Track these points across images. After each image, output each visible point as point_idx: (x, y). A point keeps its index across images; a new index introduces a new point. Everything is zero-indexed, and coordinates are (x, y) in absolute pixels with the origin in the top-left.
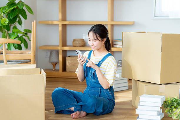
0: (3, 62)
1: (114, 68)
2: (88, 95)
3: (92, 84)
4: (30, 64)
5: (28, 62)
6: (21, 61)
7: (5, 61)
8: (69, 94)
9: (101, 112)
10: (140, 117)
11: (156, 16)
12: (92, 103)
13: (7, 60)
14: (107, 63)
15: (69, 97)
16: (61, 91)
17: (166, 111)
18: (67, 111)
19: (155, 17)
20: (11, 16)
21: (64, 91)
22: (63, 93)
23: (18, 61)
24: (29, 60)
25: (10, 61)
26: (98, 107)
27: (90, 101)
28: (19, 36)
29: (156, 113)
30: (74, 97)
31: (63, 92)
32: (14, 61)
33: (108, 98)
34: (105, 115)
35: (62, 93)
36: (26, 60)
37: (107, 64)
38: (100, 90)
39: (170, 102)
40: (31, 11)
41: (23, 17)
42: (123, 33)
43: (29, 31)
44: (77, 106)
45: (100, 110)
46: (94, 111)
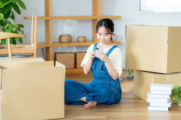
0: (8, 56)
1: (121, 59)
2: (101, 86)
3: (100, 75)
4: (33, 57)
5: (30, 55)
6: (24, 55)
7: (10, 55)
8: (78, 85)
9: (113, 101)
10: (150, 105)
11: (141, 10)
13: (12, 54)
15: (78, 88)
17: (174, 99)
18: (77, 101)
19: (141, 12)
20: (5, 11)
21: (73, 83)
22: (72, 84)
23: (22, 55)
24: (32, 54)
25: (15, 55)
26: (111, 97)
27: (103, 91)
28: (14, 31)
29: (166, 101)
30: (83, 88)
33: (117, 88)
34: (115, 105)
35: (72, 85)
36: (29, 54)
38: (108, 81)
39: (177, 90)
40: (24, 6)
41: (17, 12)
42: (126, 26)
43: (22, 26)
44: (89, 97)
45: (112, 100)
46: (107, 100)
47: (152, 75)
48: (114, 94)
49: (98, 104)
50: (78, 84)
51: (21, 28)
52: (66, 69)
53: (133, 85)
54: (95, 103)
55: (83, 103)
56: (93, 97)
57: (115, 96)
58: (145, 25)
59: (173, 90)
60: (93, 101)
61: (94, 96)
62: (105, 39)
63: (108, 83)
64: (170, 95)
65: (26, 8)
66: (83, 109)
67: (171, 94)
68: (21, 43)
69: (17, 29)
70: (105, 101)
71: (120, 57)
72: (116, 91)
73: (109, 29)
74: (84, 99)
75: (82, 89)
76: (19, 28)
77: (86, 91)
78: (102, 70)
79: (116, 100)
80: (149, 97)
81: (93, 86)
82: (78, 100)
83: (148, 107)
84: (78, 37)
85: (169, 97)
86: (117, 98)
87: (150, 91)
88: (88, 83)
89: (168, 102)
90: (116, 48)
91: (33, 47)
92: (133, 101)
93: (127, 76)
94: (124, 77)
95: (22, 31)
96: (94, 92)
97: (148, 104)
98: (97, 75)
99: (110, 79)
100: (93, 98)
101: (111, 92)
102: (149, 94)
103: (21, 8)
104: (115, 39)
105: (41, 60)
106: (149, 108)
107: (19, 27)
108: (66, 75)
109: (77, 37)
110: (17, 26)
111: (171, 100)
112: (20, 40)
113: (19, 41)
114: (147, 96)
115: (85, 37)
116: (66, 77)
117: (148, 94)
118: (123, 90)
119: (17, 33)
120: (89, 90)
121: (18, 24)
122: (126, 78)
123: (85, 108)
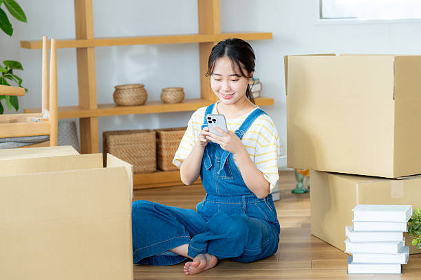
1: (275, 144)
3: (223, 187)
4: (49, 145)
5: (41, 141)
6: (26, 139)
8: (167, 214)
9: (257, 253)
10: (354, 261)
11: (324, 16)
12: (238, 234)
14: (255, 132)
15: (168, 222)
16: (146, 209)
17: (414, 242)
18: (166, 257)
19: (322, 20)
21: (154, 209)
22: (152, 213)
23: (19, 139)
24: (45, 137)
26: (252, 243)
27: (232, 229)
29: (395, 248)
30: (180, 222)
31: (152, 211)
32: (7, 140)
33: (266, 218)
34: (263, 262)
35: (149, 214)
36: (37, 138)
37: (257, 135)
38: (244, 202)
40: (20, 14)
41: (4, 31)
42: (286, 58)
43: (17, 65)
44: (197, 244)
45: (256, 249)
46: (242, 251)
47: (356, 184)
48: (260, 235)
49: (220, 262)
50: (166, 212)
51: (15, 71)
52: (134, 173)
53: (309, 210)
54: (212, 260)
55: (181, 260)
56: (206, 245)
57: (263, 239)
58: (334, 55)
59: (410, 220)
60: (207, 255)
61: (209, 242)
62: (231, 89)
63: (244, 206)
64: (404, 233)
65: (25, 18)
66: (182, 276)
67: (405, 230)
68: (17, 108)
69: (3, 73)
70: (236, 255)
71: (273, 140)
72: (266, 228)
73: (241, 64)
74: (183, 249)
75: (178, 224)
76: (10, 71)
77: (188, 228)
78: (228, 175)
79: (266, 251)
80: (350, 241)
81: (205, 216)
82: (167, 253)
83: (349, 265)
84: (164, 90)
85: (401, 238)
86: (268, 245)
87: (352, 224)
88: (192, 207)
89: (400, 251)
90: (261, 116)
91: (46, 120)
92: (309, 251)
93: (293, 188)
94: (286, 190)
95: (18, 79)
96: (208, 230)
97: (349, 257)
98: (216, 187)
99: (248, 196)
100: (207, 247)
101: (252, 229)
102: (350, 231)
103: (14, 18)
104: (259, 92)
105: (70, 151)
106: (352, 268)
107: (9, 69)
108: (134, 190)
109: (161, 91)
110: (4, 66)
111: (406, 245)
112: (14, 101)
113: (10, 104)
114: (346, 238)
115: (182, 90)
116: (134, 195)
117: (347, 232)
118: (283, 225)
119: (5, 84)
120: (196, 225)
121: (8, 61)
122: (290, 193)
123: (187, 273)
